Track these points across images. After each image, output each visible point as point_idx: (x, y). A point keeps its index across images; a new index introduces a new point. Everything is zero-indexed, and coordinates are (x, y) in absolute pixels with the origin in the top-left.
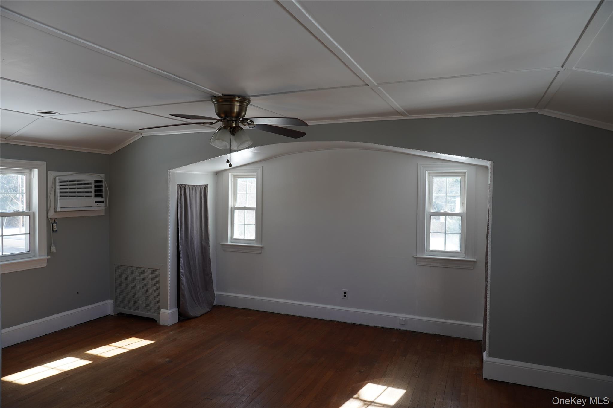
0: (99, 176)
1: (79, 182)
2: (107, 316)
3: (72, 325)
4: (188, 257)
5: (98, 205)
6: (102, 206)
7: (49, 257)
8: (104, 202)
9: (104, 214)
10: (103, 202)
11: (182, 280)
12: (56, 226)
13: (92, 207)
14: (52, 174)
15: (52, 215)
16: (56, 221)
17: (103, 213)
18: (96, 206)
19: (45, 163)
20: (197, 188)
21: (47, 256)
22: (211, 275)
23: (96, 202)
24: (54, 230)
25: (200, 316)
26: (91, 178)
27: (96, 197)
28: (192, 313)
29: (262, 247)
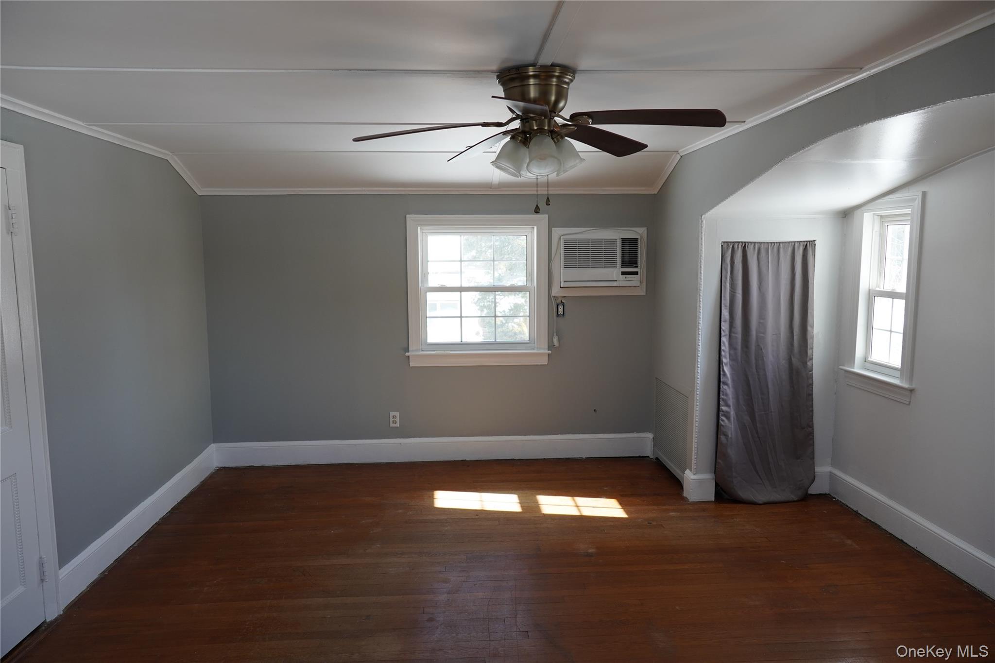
0: (634, 231)
1: (596, 243)
2: (643, 457)
3: (584, 456)
4: (748, 385)
5: (627, 279)
6: (634, 280)
7: (550, 352)
8: (639, 274)
9: (644, 293)
10: (637, 274)
11: (722, 425)
12: (562, 308)
13: (616, 281)
14: (557, 232)
15: (556, 291)
16: (563, 301)
17: (642, 292)
18: (622, 280)
19: (547, 216)
20: (784, 248)
21: (548, 350)
22: (810, 429)
23: (623, 273)
24: (559, 313)
25: (765, 504)
26: (616, 235)
27: (623, 266)
28: (744, 494)
29: (911, 391)
